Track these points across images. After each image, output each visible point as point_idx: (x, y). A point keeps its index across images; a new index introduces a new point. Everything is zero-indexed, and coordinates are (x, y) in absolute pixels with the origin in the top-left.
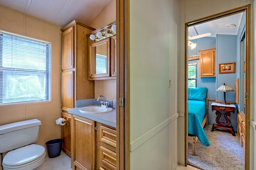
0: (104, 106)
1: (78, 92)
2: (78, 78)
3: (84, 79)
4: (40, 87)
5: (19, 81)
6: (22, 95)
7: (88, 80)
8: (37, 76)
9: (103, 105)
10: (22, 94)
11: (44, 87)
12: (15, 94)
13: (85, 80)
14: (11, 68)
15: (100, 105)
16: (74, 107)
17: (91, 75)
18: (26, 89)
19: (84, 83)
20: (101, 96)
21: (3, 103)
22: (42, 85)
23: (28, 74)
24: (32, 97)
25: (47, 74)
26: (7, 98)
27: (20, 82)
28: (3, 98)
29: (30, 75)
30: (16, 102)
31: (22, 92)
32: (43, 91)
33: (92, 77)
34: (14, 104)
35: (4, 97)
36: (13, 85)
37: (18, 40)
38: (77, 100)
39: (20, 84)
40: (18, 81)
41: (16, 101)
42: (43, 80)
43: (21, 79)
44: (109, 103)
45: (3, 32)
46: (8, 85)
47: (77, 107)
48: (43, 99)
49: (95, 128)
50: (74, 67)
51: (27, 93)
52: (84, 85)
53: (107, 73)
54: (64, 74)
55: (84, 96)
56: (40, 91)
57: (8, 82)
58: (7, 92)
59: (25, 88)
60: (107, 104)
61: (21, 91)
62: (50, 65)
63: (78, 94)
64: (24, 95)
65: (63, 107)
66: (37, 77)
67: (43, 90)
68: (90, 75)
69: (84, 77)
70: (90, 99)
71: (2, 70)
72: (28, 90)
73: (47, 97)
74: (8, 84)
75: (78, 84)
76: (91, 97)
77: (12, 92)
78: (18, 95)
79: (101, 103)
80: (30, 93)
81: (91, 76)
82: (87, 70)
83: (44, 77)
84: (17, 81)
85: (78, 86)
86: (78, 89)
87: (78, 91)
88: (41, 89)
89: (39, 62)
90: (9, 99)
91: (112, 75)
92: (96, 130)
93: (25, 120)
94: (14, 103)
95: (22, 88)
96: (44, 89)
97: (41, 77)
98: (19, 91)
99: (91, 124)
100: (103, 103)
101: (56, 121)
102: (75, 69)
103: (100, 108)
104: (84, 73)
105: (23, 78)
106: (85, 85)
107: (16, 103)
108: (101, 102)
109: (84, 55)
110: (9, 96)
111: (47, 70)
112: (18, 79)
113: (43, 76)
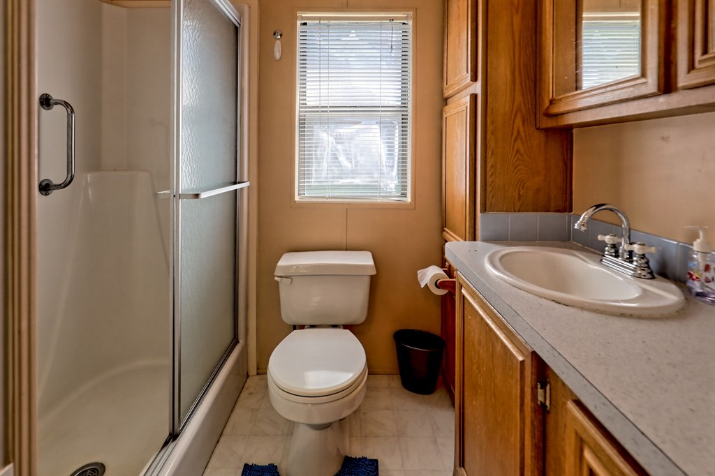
0: (619, 260)
1: (489, 180)
2: (492, 123)
3: (519, 121)
4: (384, 158)
5: (336, 139)
6: (342, 178)
7: (538, 129)
8: (377, 123)
9: (617, 256)
10: (342, 174)
11: (393, 159)
12: (330, 176)
13: (521, 130)
14: (318, 107)
15: (594, 249)
16: (474, 239)
17: (552, 102)
18: (351, 162)
19: (519, 141)
20: (598, 206)
21: (306, 195)
22: (390, 150)
23: (356, 120)
24: (365, 187)
25: (402, 115)
26: (313, 184)
27: (337, 143)
28: (306, 184)
29: (360, 123)
30: (329, 197)
31: (342, 170)
32: (392, 170)
33: (556, 109)
34: (325, 200)
35: (309, 182)
36: (325, 150)
37: (333, 29)
38: (484, 210)
39: (339, 147)
40: (334, 141)
41: (331, 195)
42: (393, 135)
43: (340, 135)
44: (653, 250)
45: (303, 15)
46: (315, 151)
47: (486, 240)
48: (392, 194)
49: (540, 391)
50: (474, 78)
51: (354, 173)
52: (518, 151)
53: (643, 75)
54: (450, 110)
55: (520, 196)
56: (385, 168)
57: (316, 143)
58: (314, 168)
59: (349, 159)
60: (643, 256)
61: (341, 166)
62: (411, 88)
63: (489, 189)
64: (346, 178)
65: (445, 229)
66: (377, 126)
67: (393, 166)
68: (547, 104)
69: (519, 115)
70: (548, 211)
71: (305, 112)
72: (356, 166)
73: (402, 190)
74: (316, 147)
75: (491, 143)
76: (553, 205)
77: (322, 170)
78: (334, 178)
79: (604, 244)
80: (360, 174)
81: (548, 108)
82: (535, 82)
83: (394, 127)
84: (331, 139)
85: (489, 154)
86: (489, 166)
87: (489, 174)
88: (387, 164)
89: (381, 81)
90: (317, 186)
91: (683, 78)
92: (543, 405)
93: (346, 250)
94: (324, 197)
95: (342, 158)
96: (394, 162)
97: (385, 127)
98: (338, 166)
99: (521, 358)
100: (614, 246)
101: (418, 272)
102: (477, 88)
103: (593, 266)
104: (519, 98)
105: (345, 130)
106: (522, 150)
107: (329, 200)
108: (600, 238)
109: (517, 20)
110: (316, 178)
111: (404, 106)
112: (334, 134)
113: (392, 123)
